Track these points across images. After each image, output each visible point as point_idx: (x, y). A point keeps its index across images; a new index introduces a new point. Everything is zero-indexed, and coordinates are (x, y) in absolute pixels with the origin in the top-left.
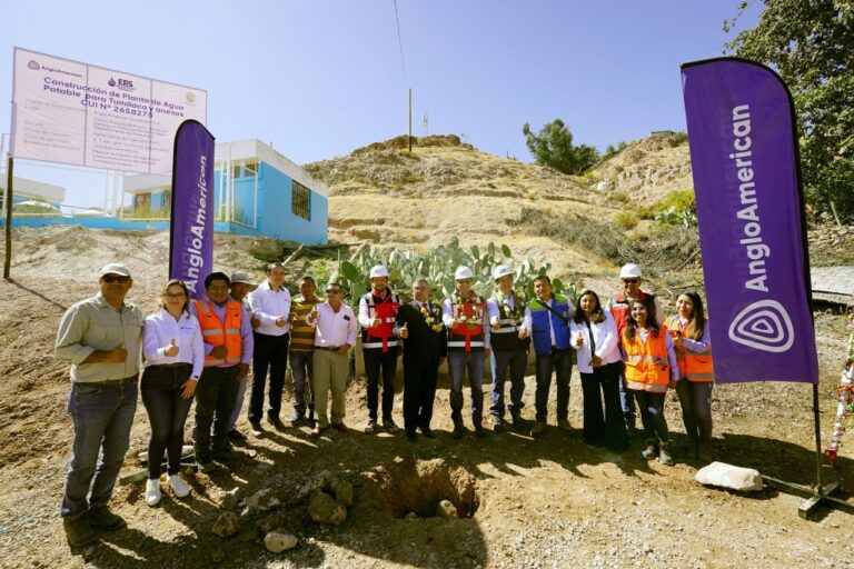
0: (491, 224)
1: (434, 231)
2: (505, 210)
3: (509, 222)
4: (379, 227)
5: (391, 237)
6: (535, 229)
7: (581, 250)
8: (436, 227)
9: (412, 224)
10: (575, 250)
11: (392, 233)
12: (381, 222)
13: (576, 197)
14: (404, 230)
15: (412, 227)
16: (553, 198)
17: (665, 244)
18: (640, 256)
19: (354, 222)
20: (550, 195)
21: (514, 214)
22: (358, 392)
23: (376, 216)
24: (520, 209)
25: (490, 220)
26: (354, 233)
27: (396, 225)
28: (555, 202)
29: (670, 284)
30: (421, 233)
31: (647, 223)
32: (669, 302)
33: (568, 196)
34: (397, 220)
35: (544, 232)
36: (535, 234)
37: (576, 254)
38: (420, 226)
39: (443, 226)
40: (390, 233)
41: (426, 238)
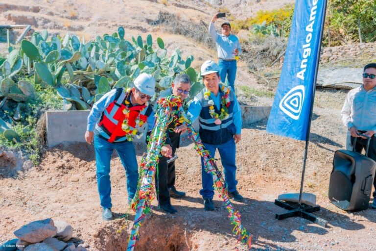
0: (135, 21)
1: (88, 23)
2: (145, 10)
3: (149, 21)
4: (36, 15)
5: (49, 24)
6: (171, 28)
7: (207, 48)
8: (88, 19)
9: (65, 15)
10: (203, 47)
11: (49, 21)
12: (36, 10)
13: (196, 7)
14: (59, 19)
15: (67, 18)
16: (180, 6)
17: (261, 47)
18: (245, 54)
19: (8, 7)
20: (178, 3)
21: (152, 16)
22: (54, 162)
23: (31, 4)
24: (157, 13)
25: (134, 18)
26: (9, 18)
27: (51, 14)
28: (183, 9)
29: (266, 76)
30: (76, 24)
31: (245, 32)
32: (268, 88)
33: (191, 5)
34: (52, 9)
35: (178, 32)
36: (171, 32)
37: (204, 50)
38: (74, 18)
39: (94, 19)
40: (46, 21)
41: (81, 28)
